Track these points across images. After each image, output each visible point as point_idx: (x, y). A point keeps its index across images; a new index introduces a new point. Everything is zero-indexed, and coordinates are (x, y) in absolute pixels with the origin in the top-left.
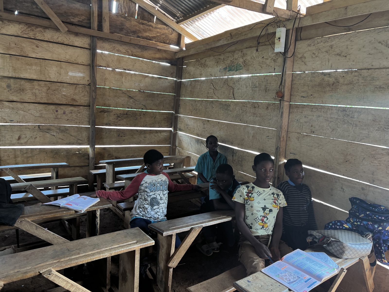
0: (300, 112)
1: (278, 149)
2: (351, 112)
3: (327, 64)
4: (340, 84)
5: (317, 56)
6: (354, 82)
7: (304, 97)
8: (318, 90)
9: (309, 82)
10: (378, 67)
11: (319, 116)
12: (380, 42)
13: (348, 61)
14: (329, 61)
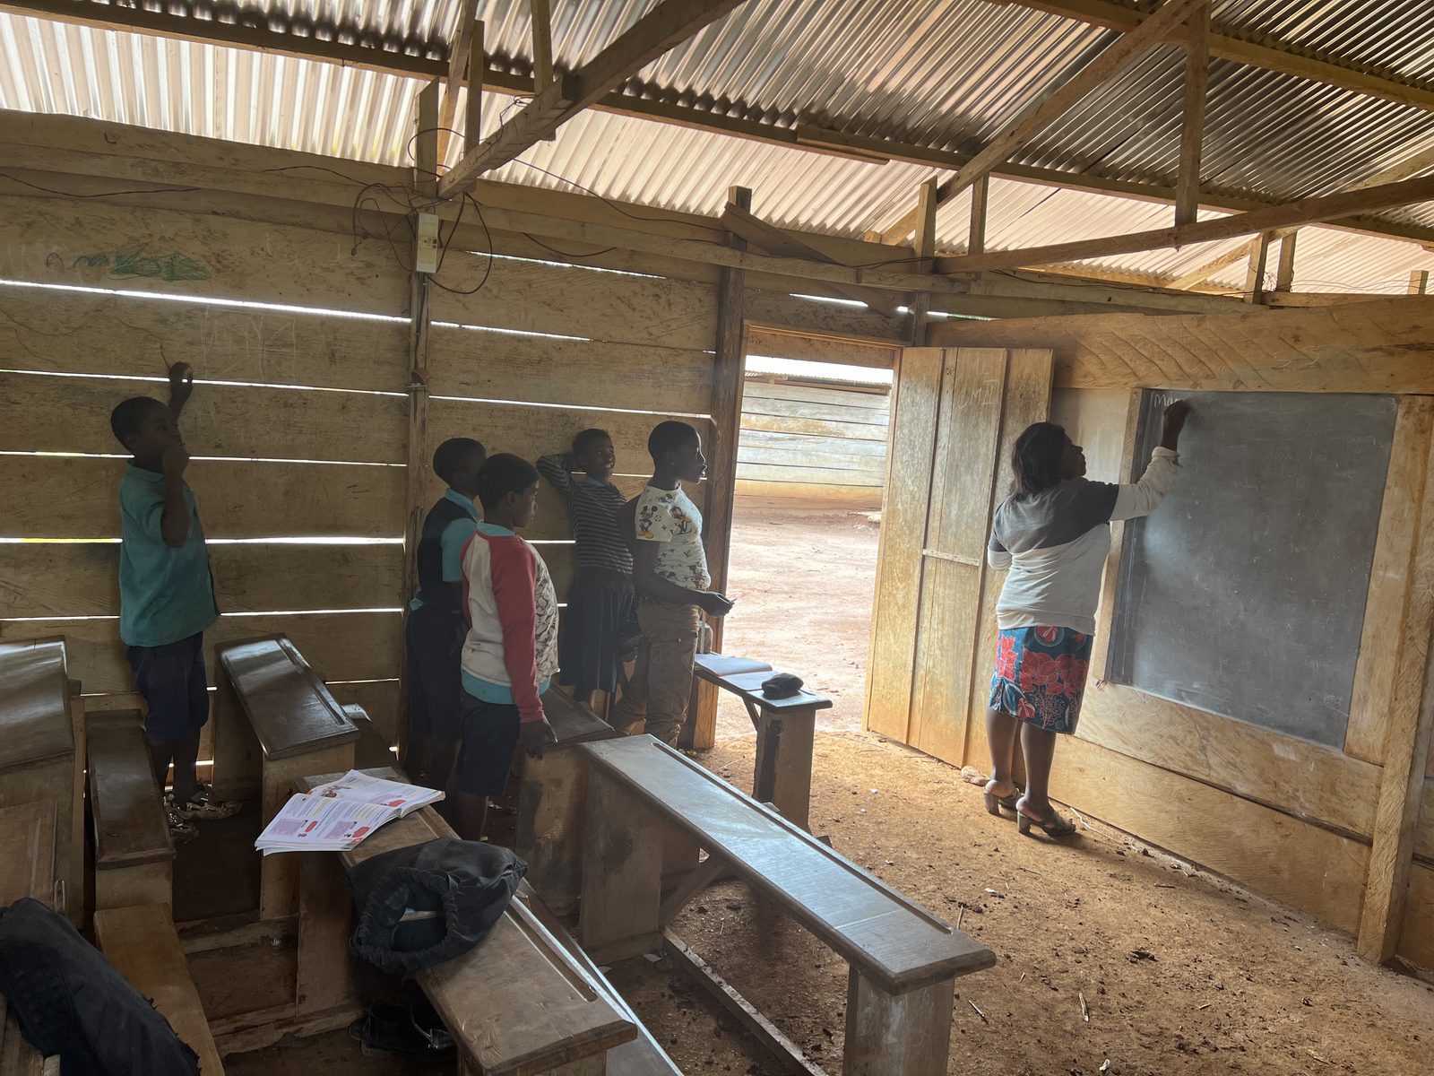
0: (458, 419)
1: (419, 514)
2: (577, 419)
3: (523, 317)
4: (554, 363)
5: (496, 297)
6: (582, 362)
7: (468, 384)
8: (505, 372)
9: (480, 352)
10: (619, 340)
11: (510, 428)
12: (619, 298)
13: (566, 321)
14: (526, 313)
